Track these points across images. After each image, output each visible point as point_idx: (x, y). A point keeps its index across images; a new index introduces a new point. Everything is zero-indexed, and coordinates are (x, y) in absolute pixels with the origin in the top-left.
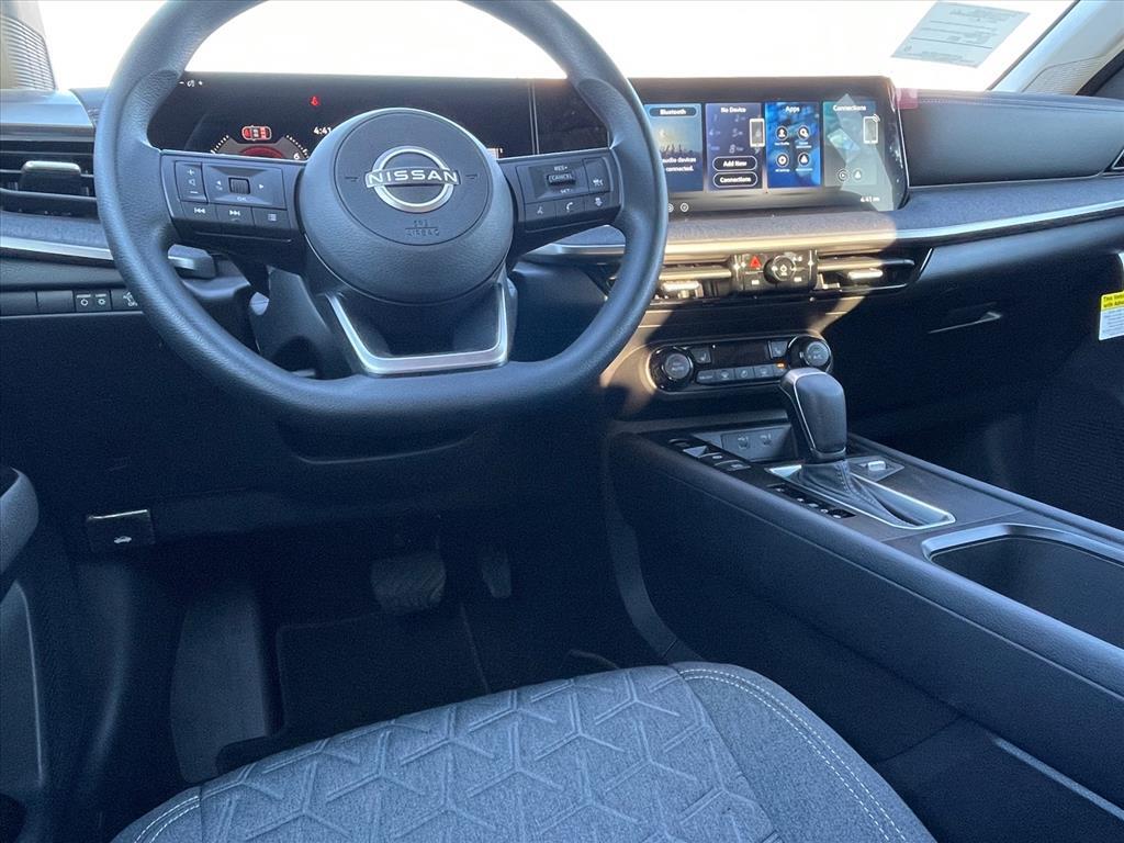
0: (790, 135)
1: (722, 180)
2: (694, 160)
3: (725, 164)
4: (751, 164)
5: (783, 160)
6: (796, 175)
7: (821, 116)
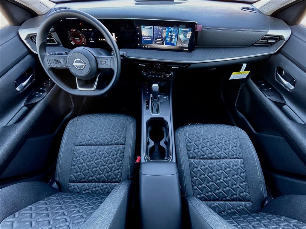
0: (171, 35)
1: (156, 43)
2: (151, 38)
3: (157, 39)
4: (162, 40)
5: (169, 40)
6: (171, 43)
7: (178, 31)
